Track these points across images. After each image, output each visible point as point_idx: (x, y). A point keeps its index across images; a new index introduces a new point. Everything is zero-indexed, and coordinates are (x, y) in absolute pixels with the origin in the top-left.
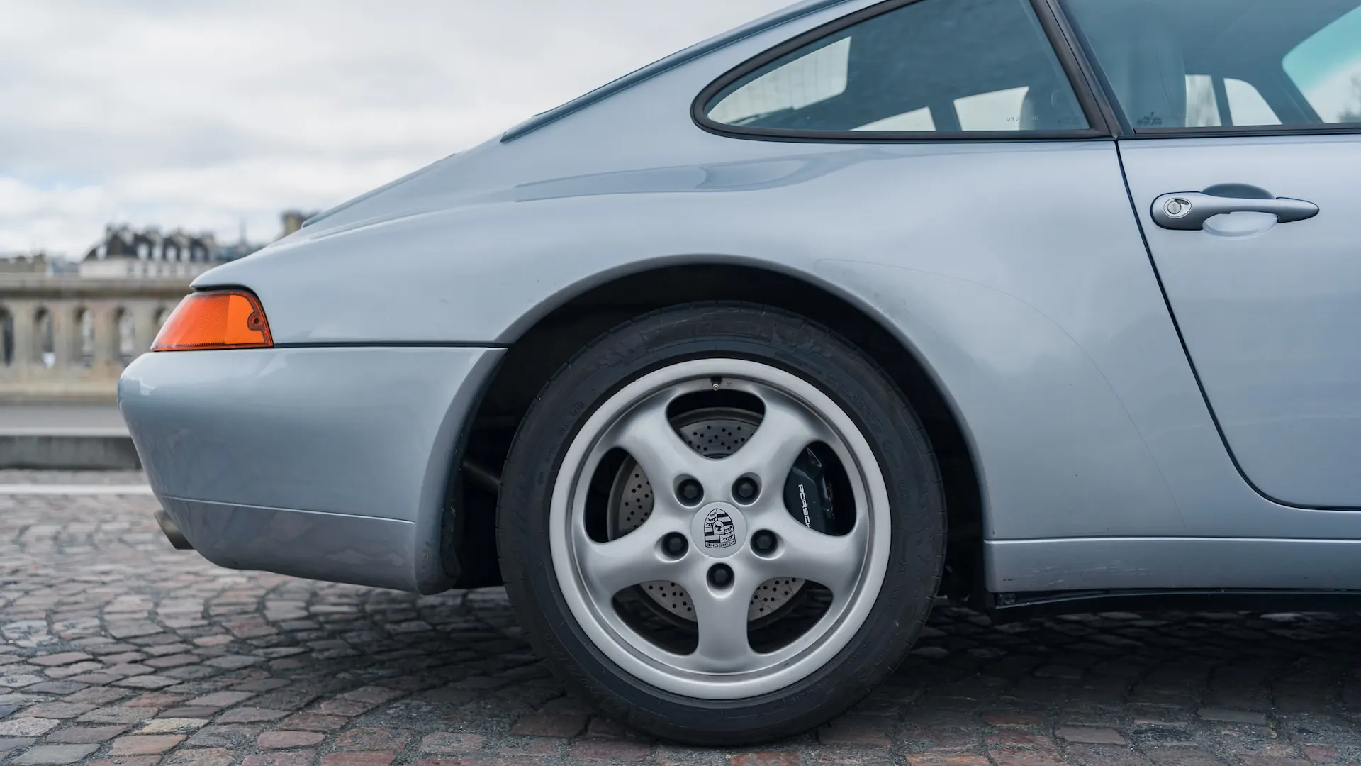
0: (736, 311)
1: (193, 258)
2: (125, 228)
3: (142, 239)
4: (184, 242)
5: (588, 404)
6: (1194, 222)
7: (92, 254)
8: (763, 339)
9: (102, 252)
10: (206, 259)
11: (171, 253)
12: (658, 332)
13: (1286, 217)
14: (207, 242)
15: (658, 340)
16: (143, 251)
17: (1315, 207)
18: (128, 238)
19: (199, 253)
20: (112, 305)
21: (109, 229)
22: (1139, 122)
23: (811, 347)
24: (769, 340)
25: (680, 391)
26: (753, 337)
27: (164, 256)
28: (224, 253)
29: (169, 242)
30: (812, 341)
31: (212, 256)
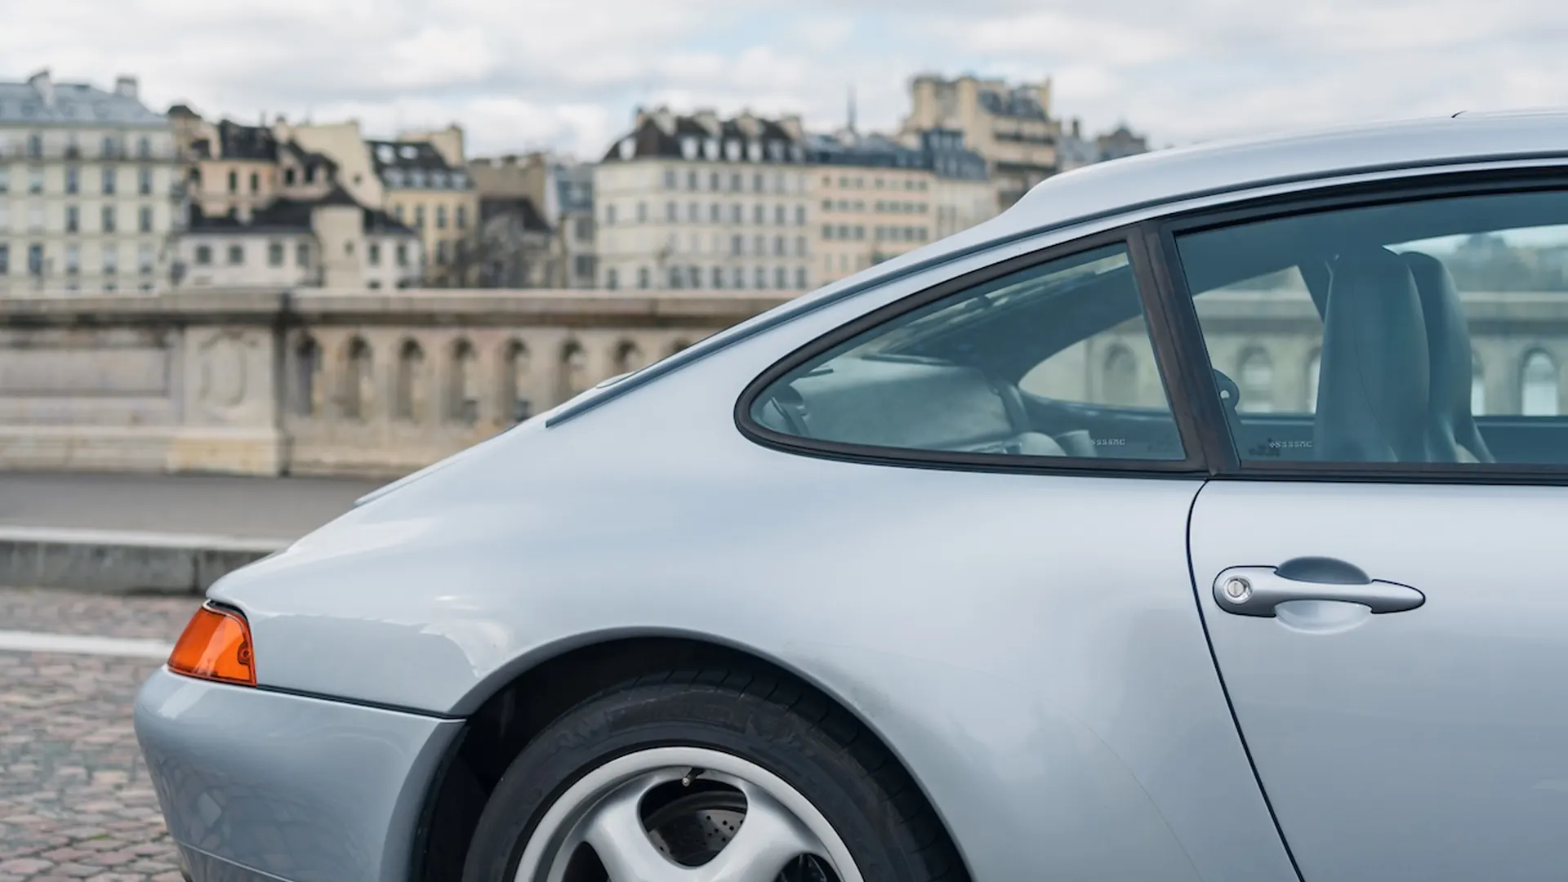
0: (712, 691)
1: (767, 156)
2: (664, 110)
3: (690, 127)
4: (754, 129)
5: (545, 793)
6: (1263, 607)
7: (614, 154)
8: (736, 729)
9: (628, 149)
10: (788, 159)
11: (733, 150)
12: (623, 712)
13: (1380, 607)
14: (791, 129)
15: (621, 722)
16: (689, 147)
17: (1420, 597)
18: (668, 126)
19: (776, 148)
20: (505, 334)
21: (640, 111)
22: (1252, 452)
23: (790, 743)
24: (743, 731)
25: (657, 780)
26: (725, 725)
27: (723, 155)
28: (817, 145)
29: (732, 131)
30: (793, 734)
31: (797, 152)
